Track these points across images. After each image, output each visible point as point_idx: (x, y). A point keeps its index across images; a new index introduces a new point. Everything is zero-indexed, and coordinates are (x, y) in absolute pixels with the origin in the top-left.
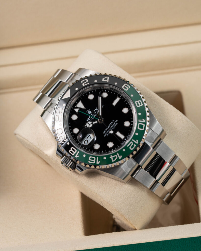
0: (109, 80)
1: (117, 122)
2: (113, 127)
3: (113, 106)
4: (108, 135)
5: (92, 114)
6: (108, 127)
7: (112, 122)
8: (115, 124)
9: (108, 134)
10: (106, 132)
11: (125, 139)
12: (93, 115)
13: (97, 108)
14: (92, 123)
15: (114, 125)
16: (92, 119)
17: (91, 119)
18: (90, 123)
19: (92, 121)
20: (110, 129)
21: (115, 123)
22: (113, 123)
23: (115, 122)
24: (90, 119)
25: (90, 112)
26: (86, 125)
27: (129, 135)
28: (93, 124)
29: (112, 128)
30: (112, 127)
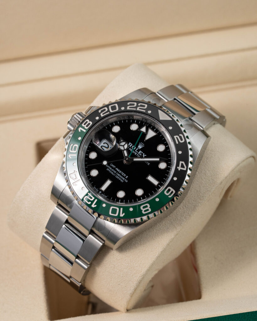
0: (181, 170)
1: (124, 181)
2: (118, 177)
3: (147, 176)
4: (108, 169)
5: (137, 149)
6: (119, 171)
7: (125, 175)
8: (122, 179)
9: (110, 169)
10: (112, 167)
11: (100, 192)
12: (136, 151)
13: (146, 155)
14: (125, 150)
15: (120, 178)
16: (131, 150)
17: (131, 148)
18: (126, 146)
19: (128, 150)
20: (116, 173)
21: (124, 179)
22: (123, 177)
23: (126, 178)
24: (131, 146)
25: (140, 147)
26: (123, 142)
27: (106, 196)
28: (123, 150)
29: (116, 175)
30: (119, 175)
